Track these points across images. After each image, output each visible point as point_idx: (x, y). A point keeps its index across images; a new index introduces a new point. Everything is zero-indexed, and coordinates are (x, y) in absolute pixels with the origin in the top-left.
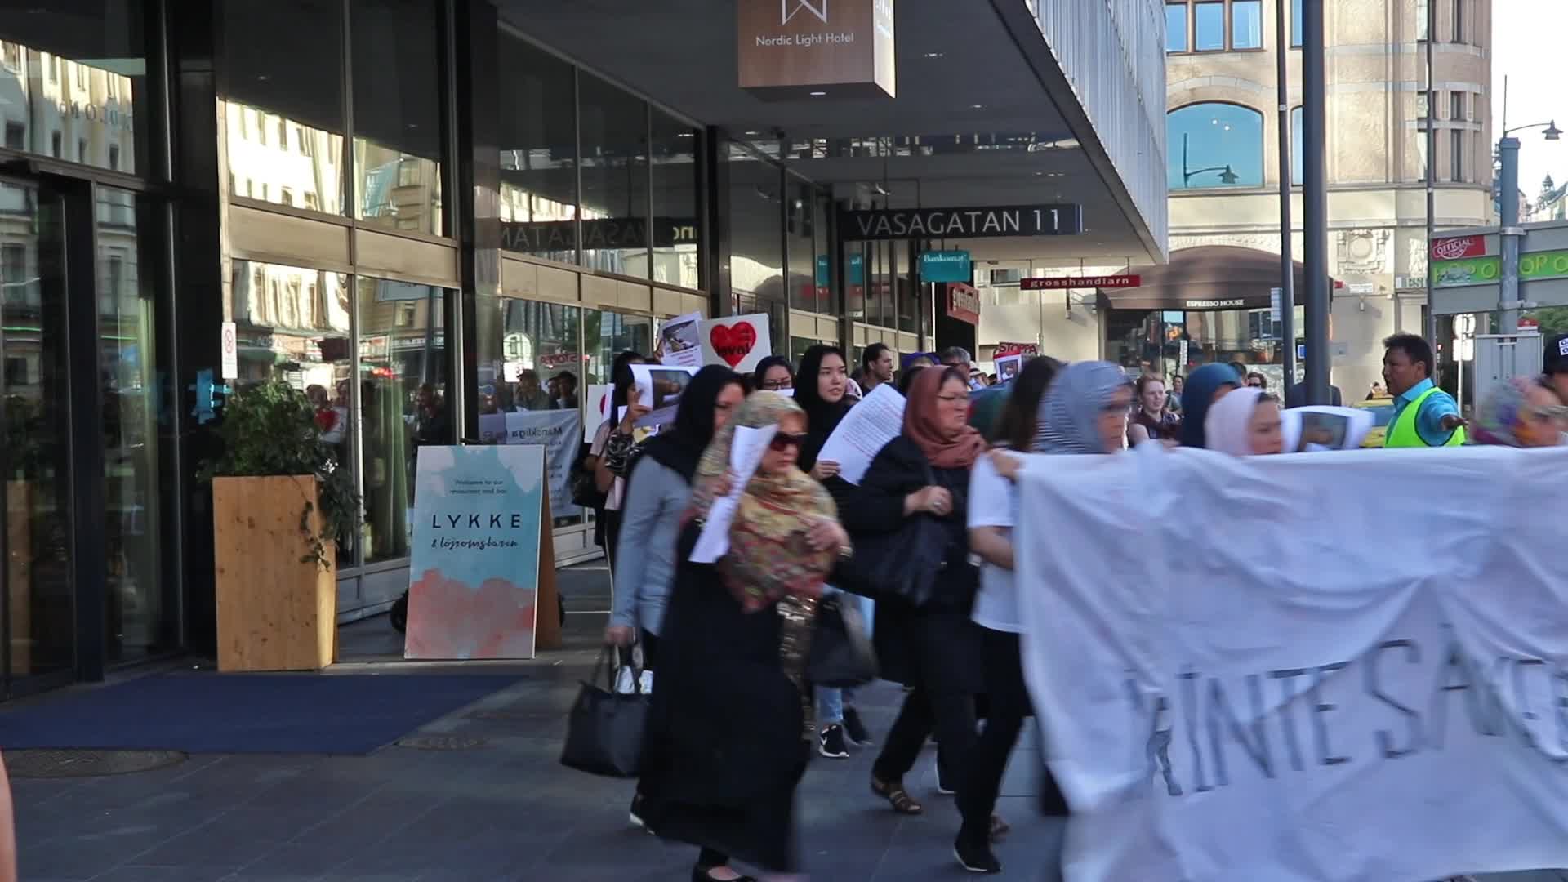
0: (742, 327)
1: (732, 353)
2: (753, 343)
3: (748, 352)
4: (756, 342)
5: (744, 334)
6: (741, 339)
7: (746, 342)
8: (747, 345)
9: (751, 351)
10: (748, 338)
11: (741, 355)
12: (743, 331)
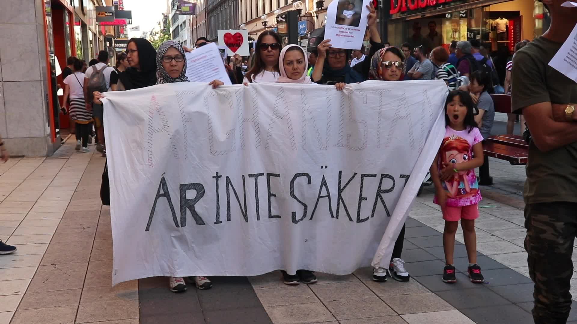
0: (238, 35)
1: (234, 46)
2: (242, 43)
3: (240, 47)
4: (243, 43)
5: (239, 38)
6: (237, 41)
7: (239, 42)
8: (240, 43)
9: (241, 46)
10: (240, 40)
11: (237, 48)
12: (238, 37)
